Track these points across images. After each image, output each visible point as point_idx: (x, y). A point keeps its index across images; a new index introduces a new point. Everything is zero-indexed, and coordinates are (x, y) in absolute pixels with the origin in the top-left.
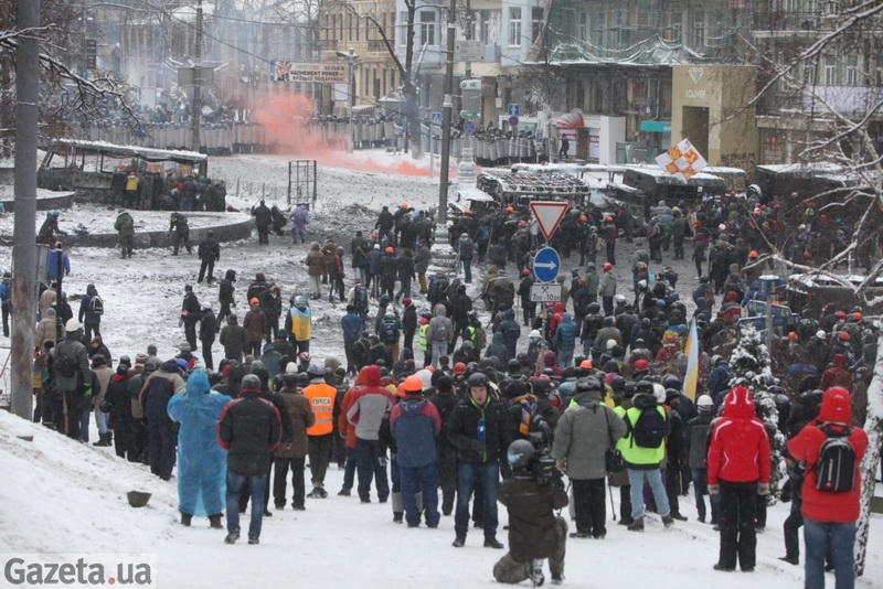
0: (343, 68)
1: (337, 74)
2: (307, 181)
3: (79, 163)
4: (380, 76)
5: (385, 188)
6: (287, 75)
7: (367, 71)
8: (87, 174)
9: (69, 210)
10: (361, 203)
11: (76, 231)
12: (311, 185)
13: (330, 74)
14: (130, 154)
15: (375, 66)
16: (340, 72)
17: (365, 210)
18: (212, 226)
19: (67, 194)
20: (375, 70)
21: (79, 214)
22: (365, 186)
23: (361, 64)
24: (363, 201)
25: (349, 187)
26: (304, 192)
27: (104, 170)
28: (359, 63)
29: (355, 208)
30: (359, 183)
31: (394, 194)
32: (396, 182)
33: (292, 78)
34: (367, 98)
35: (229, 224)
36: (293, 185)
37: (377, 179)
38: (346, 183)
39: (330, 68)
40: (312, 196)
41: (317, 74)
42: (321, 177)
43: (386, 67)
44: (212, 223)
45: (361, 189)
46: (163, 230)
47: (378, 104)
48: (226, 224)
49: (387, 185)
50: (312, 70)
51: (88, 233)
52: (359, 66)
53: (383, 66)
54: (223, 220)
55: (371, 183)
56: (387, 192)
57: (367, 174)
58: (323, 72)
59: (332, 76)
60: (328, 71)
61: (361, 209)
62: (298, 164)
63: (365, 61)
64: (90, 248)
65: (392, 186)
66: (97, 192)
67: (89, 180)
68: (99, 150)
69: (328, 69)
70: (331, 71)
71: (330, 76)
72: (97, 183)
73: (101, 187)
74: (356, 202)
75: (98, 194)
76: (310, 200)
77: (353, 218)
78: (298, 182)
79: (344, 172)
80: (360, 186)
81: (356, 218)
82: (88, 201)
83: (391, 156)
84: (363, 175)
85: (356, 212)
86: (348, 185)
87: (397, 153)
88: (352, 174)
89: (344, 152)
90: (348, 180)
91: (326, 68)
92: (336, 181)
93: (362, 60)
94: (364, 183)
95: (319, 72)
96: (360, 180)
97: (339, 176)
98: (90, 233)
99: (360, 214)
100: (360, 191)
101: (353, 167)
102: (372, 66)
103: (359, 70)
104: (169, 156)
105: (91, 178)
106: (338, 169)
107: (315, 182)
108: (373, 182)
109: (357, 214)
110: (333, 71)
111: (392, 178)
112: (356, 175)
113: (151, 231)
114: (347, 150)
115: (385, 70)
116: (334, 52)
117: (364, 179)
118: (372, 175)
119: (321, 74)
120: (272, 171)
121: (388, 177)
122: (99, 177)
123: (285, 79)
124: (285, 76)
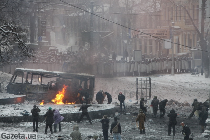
0: (166, 31)
1: (163, 34)
2: (146, 88)
3: (29, 81)
4: (191, 38)
5: (189, 92)
6: (138, 35)
7: (185, 35)
8: (33, 86)
9: (23, 104)
10: (174, 99)
11: (22, 114)
12: (148, 90)
13: (160, 34)
15: (189, 33)
16: (165, 33)
17: (176, 103)
19: (22, 96)
20: (189, 35)
21: (28, 106)
22: (179, 91)
23: (182, 32)
24: (176, 98)
25: (170, 92)
26: (144, 94)
27: (42, 84)
28: (181, 31)
29: (171, 102)
30: (176, 90)
31: (193, 95)
32: (195, 89)
33: (140, 37)
34: (185, 49)
35: (103, 109)
36: (139, 91)
37: (185, 88)
38: (169, 90)
39: (160, 31)
40: (149, 96)
41: (153, 34)
42: (156, 87)
43: (194, 33)
44: (94, 109)
45: (176, 93)
46: (68, 113)
47: (190, 52)
48: (101, 110)
49: (190, 91)
50: (150, 33)
51: (29, 115)
52: (181, 33)
53: (193, 33)
54: (100, 108)
55: (182, 90)
56: (190, 94)
57: (181, 86)
58: (156, 34)
59: (161, 36)
60: (159, 33)
61: (175, 102)
62: (141, 79)
63: (184, 30)
64: (30, 122)
65: (193, 91)
66: (38, 95)
67: (34, 89)
68: (39, 74)
69: (159, 32)
70: (160, 33)
71: (160, 36)
72: (39, 90)
73: (40, 92)
74: (172, 99)
75: (39, 96)
76: (148, 98)
77: (170, 107)
78: (141, 89)
79: (169, 85)
80: (176, 92)
81: (171, 107)
82: (34, 100)
83: (194, 76)
84: (179, 86)
85: (172, 104)
86: (170, 91)
87: (197, 75)
88: (173, 86)
89: (170, 75)
90: (171, 89)
91: (158, 31)
92: (164, 89)
93: (182, 30)
94: (178, 90)
95: (154, 34)
96: (177, 88)
97: (166, 86)
98: (30, 115)
99: (174, 105)
100: (176, 94)
101: (174, 82)
102: (187, 33)
103: (181, 35)
104: (75, 76)
105: (35, 88)
106: (166, 83)
107: (150, 89)
108: (183, 90)
109: (172, 105)
110: (161, 33)
111: (193, 87)
112: (175, 86)
113: (62, 113)
114: (171, 74)
115: (194, 35)
116: (168, 26)
117: (179, 88)
118: (183, 86)
119: (155, 34)
120: (132, 84)
121: (192, 87)
122: (39, 87)
123: (137, 37)
124: (137, 36)
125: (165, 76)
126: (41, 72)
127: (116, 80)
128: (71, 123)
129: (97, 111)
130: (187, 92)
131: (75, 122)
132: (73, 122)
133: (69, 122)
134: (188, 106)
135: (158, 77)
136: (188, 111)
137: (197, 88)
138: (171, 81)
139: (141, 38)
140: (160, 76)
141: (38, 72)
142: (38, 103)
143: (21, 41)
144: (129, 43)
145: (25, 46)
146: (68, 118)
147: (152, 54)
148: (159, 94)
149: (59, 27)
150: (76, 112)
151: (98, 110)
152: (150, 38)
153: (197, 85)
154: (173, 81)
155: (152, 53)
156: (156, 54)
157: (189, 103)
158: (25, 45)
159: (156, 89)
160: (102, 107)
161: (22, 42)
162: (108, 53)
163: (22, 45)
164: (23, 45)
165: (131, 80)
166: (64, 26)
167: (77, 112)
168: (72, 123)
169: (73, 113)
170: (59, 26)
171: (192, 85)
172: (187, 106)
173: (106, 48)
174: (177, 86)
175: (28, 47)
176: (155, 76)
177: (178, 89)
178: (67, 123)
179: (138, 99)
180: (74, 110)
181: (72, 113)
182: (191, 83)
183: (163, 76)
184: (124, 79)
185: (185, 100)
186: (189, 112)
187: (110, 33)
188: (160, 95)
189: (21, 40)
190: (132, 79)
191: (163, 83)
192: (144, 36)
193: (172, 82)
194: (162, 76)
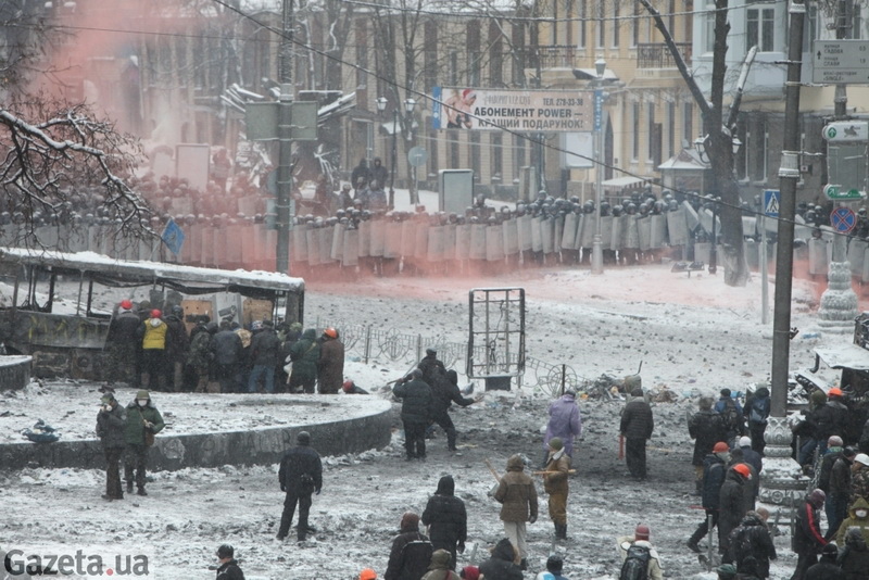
0: (581, 102)
1: (569, 113)
2: (507, 332)
3: (43, 298)
4: (661, 118)
5: (667, 344)
6: (467, 116)
7: (636, 107)
8: (58, 320)
9: (20, 394)
11: (30, 436)
12: (515, 339)
13: (555, 113)
14: (146, 278)
15: (652, 98)
16: (575, 109)
18: (311, 422)
19: (17, 359)
20: (651, 106)
21: (41, 400)
22: (628, 341)
23: (624, 94)
24: (620, 370)
25: (593, 343)
26: (500, 354)
27: (93, 311)
28: (618, 91)
29: (604, 385)
30: (614, 334)
31: (686, 356)
32: (690, 332)
33: (475, 124)
34: (636, 162)
35: (346, 418)
36: (479, 340)
37: (651, 327)
38: (587, 335)
39: (555, 102)
40: (516, 361)
41: (526, 113)
42: (537, 322)
43: (674, 99)
44: (310, 417)
45: (619, 346)
46: (210, 432)
47: (658, 176)
48: (340, 420)
49: (671, 338)
50: (517, 107)
51: (57, 439)
52: (620, 99)
53: (669, 97)
54: (334, 410)
55: (640, 334)
56: (671, 354)
57: (631, 317)
58: (540, 112)
59: (558, 118)
60: (550, 108)
61: (618, 387)
62: (487, 296)
63: (632, 87)
64: (61, 470)
65: (681, 341)
66: (78, 356)
67: (62, 331)
68: (83, 271)
69: (552, 103)
70: (556, 108)
71: (555, 119)
72: (80, 337)
73: (87, 346)
74: (607, 374)
75: (80, 359)
76: (513, 369)
77: (600, 406)
78: (487, 333)
79: (585, 313)
80: (617, 341)
81: (605, 406)
82: (61, 375)
83: (681, 278)
84: (624, 319)
85: (605, 393)
86: (591, 339)
87: (694, 273)
88: (601, 316)
89: (587, 271)
90: (593, 329)
91: (546, 101)
92: (568, 330)
93: (624, 85)
94: (624, 336)
95: (532, 110)
96: (617, 328)
97: (574, 320)
98: (60, 440)
99: (614, 397)
100: (617, 350)
101: (604, 302)
102: (645, 97)
103: (619, 106)
104: (227, 282)
105: (66, 327)
106: (573, 307)
107: (522, 333)
108: (644, 333)
109: (608, 397)
110: (560, 107)
111: (683, 323)
112: (610, 318)
113: (186, 434)
114: (591, 269)
115: (672, 106)
116: (569, 69)
117: (626, 327)
118: (641, 319)
119: (536, 113)
120: (438, 311)
121: (675, 323)
122: (83, 325)
123: (463, 125)
124: (463, 119)
125: (565, 278)
126: (92, 264)
127: (374, 290)
128: (220, 470)
129: (323, 425)
130: (660, 343)
131: (238, 468)
132: (230, 466)
133: (216, 469)
134: (672, 402)
135: (537, 281)
136: (670, 422)
137: (695, 325)
138: (593, 297)
139: (482, 128)
140: (548, 277)
141: (77, 266)
142: (80, 388)
143: (115, 182)
144: (410, 134)
145: (132, 202)
146: (209, 454)
147: (501, 182)
148: (550, 351)
149: (113, 61)
150: (240, 430)
151: (326, 422)
152: (517, 128)
153: (695, 314)
154: (600, 298)
155: (501, 177)
156: (517, 180)
157: (672, 389)
158: (130, 197)
159: (535, 330)
160: (338, 406)
161: (119, 185)
162: (332, 179)
163: (118, 195)
164: (123, 195)
165: (430, 292)
166: (134, 58)
167: (246, 430)
168: (227, 473)
169: (229, 431)
170: (112, 58)
171: (678, 313)
172: (666, 403)
173: (322, 161)
174: (619, 317)
175: (141, 204)
176: (527, 276)
177: (623, 332)
178: (207, 473)
179: (475, 374)
180: (231, 422)
181: (228, 434)
182: (672, 306)
183: (560, 278)
184: (404, 286)
185: (658, 377)
186: (674, 427)
187: (340, 100)
188: (555, 354)
189: (115, 178)
190: (436, 289)
191: (561, 307)
192: (491, 118)
193: (597, 299)
194: (555, 278)
